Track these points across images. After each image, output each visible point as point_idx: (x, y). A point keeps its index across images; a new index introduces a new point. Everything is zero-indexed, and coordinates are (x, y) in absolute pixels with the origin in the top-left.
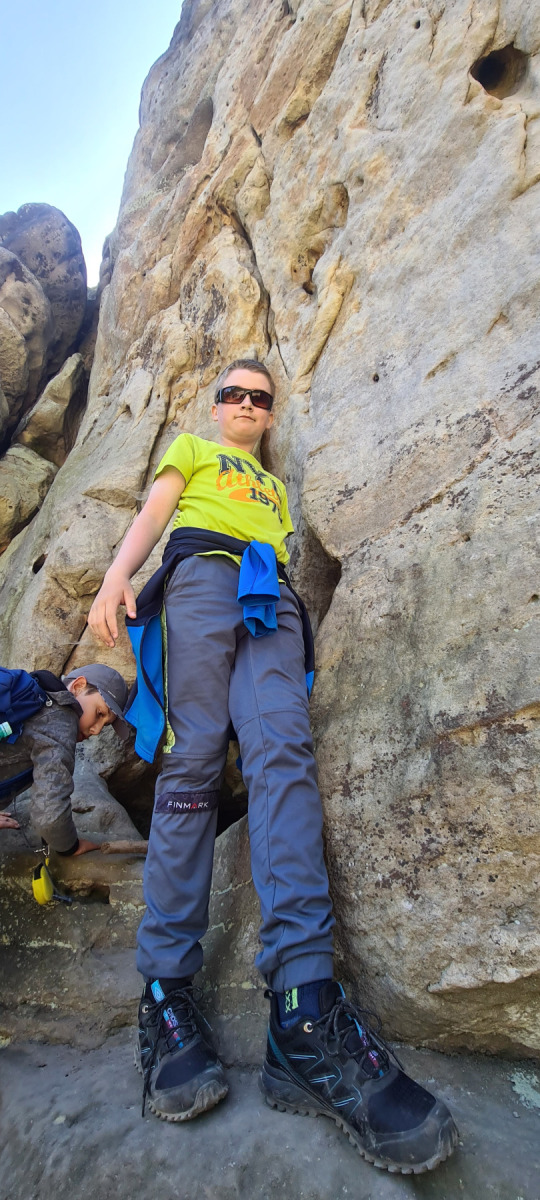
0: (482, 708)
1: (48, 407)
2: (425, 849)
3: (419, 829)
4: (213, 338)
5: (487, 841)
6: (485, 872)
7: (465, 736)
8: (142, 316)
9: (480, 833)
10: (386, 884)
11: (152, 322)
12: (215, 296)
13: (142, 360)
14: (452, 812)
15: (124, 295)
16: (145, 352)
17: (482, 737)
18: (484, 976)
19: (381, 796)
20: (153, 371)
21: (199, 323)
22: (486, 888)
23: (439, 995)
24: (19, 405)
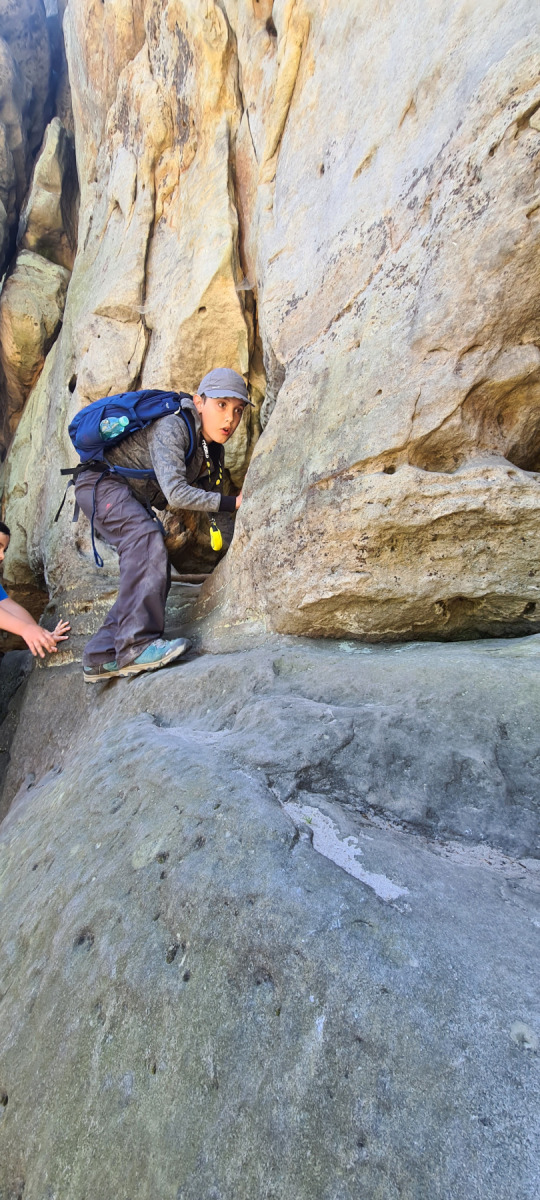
0: (335, 468)
1: (42, 200)
2: (299, 546)
3: (297, 537)
4: (186, 103)
5: (325, 537)
6: (323, 552)
7: (323, 485)
8: (112, 70)
9: (322, 534)
10: (282, 565)
11: (122, 80)
12: (180, 40)
13: (122, 135)
14: (311, 526)
15: (87, 35)
16: (122, 123)
17: (332, 484)
18: (319, 597)
19: (282, 523)
20: (135, 148)
21: (170, 80)
22: (322, 559)
23: (302, 609)
24: (13, 200)
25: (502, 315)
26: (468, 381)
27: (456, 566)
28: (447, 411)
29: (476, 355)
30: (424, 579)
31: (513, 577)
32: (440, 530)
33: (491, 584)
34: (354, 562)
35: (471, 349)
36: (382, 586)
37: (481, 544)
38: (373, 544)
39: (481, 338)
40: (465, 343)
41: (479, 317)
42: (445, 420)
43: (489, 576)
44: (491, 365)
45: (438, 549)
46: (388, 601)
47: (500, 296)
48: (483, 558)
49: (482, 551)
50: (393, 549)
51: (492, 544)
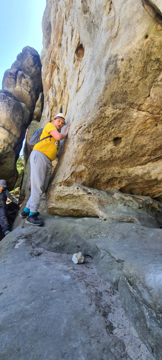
1: (37, 109)
4: (56, 100)
11: (48, 92)
12: (55, 89)
21: (54, 95)
23: (49, 209)
25: (76, 161)
26: (72, 172)
27: (72, 203)
28: (68, 176)
29: (74, 167)
30: (66, 205)
31: (81, 206)
32: (68, 197)
33: (78, 207)
34: (55, 201)
35: (73, 165)
36: (59, 206)
37: (75, 200)
38: (57, 199)
39: (74, 164)
40: (72, 165)
41: (73, 161)
42: (68, 178)
43: (77, 206)
44: (76, 169)
45: (68, 200)
46: (61, 209)
47: (75, 158)
48: (76, 202)
49: (75, 201)
50: (61, 199)
51: (77, 200)
